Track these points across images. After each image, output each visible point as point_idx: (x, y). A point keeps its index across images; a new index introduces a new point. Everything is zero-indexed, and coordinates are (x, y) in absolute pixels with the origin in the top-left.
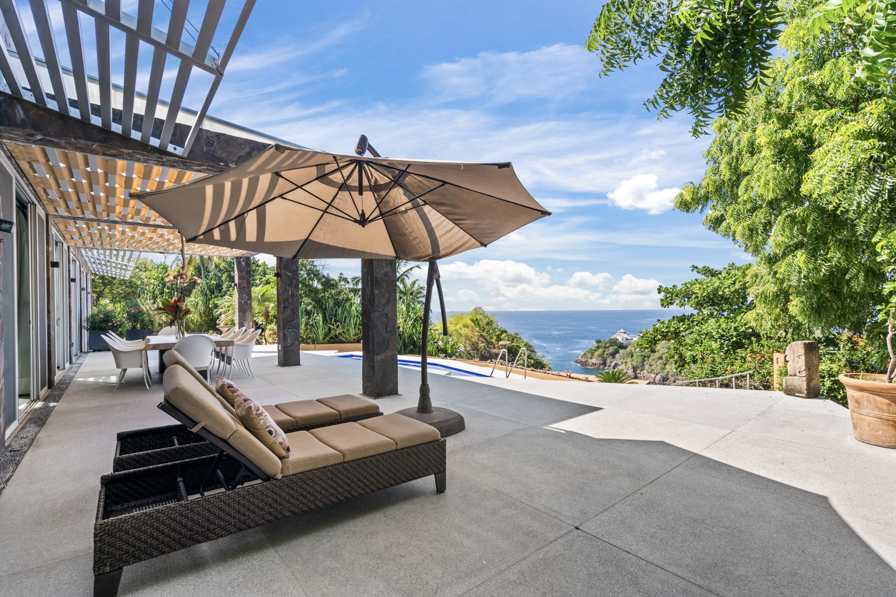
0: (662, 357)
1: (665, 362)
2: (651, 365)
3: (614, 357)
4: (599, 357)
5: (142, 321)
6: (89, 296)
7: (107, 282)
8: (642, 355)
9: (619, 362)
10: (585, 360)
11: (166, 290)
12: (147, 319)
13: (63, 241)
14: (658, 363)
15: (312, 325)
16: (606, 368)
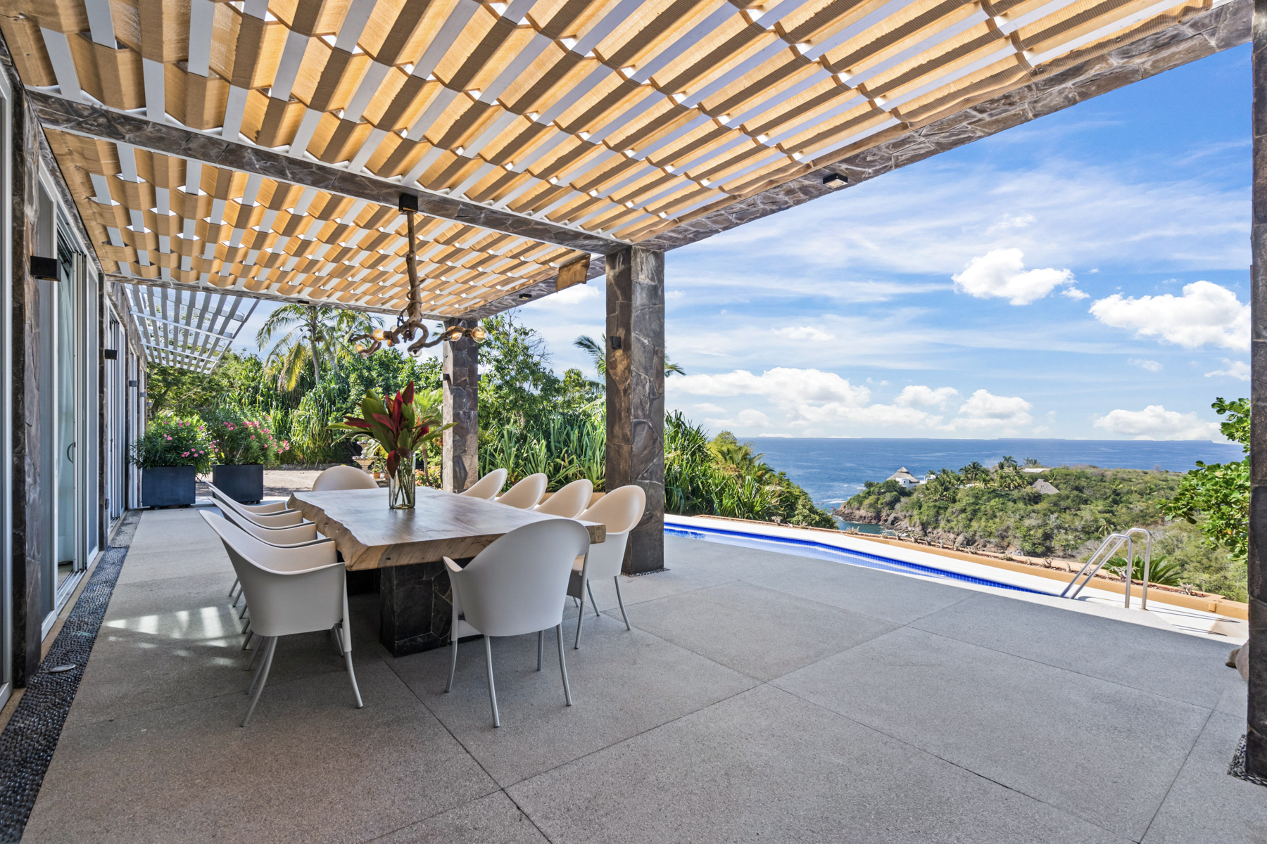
0: (965, 509)
1: (970, 516)
2: (948, 521)
3: (893, 508)
4: (870, 507)
5: (248, 449)
6: (143, 399)
7: (171, 378)
8: (935, 506)
9: (900, 515)
10: (850, 511)
11: (260, 398)
12: (255, 445)
13: (86, 252)
14: (959, 518)
15: (526, 459)
16: (880, 523)
